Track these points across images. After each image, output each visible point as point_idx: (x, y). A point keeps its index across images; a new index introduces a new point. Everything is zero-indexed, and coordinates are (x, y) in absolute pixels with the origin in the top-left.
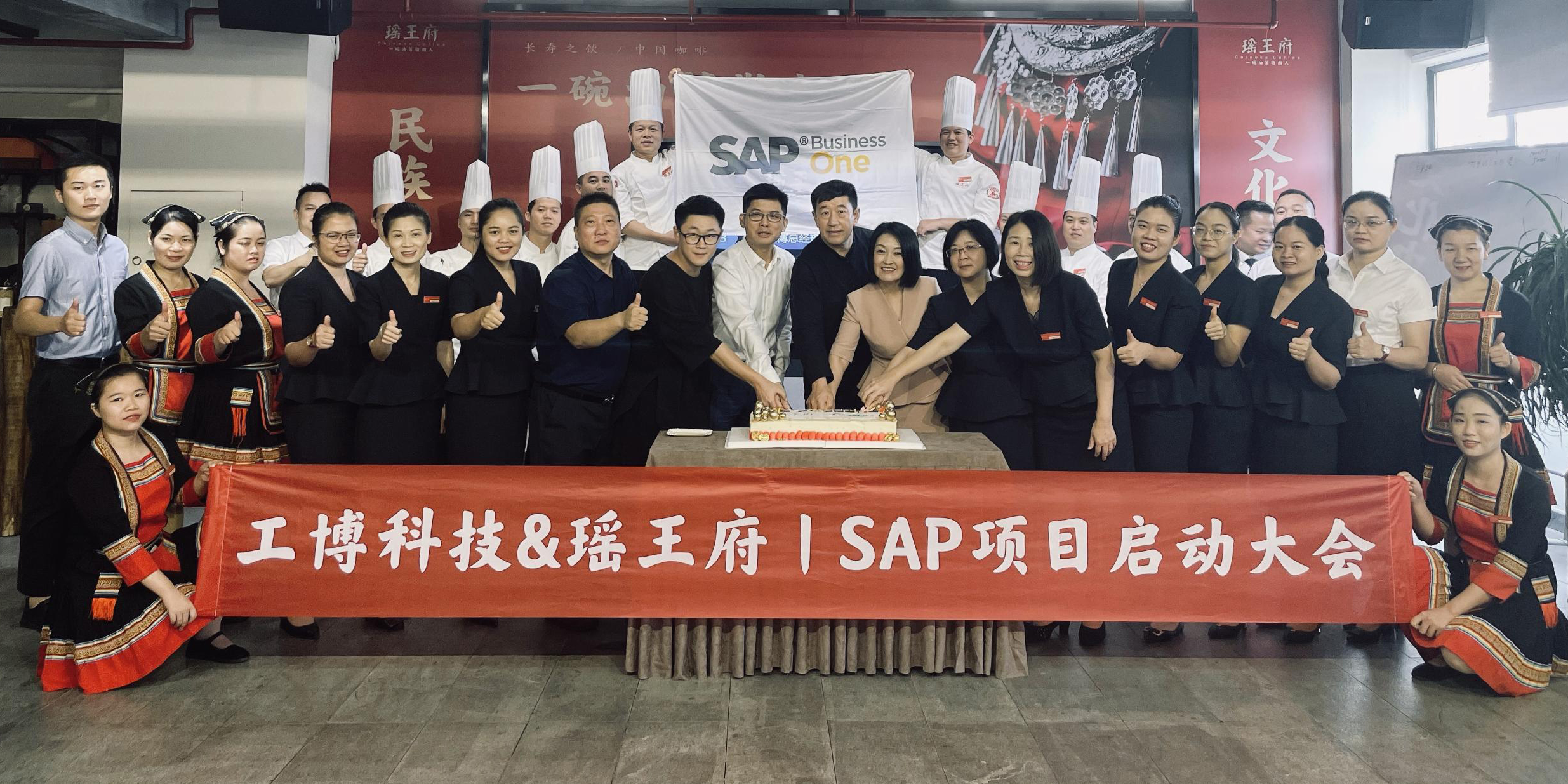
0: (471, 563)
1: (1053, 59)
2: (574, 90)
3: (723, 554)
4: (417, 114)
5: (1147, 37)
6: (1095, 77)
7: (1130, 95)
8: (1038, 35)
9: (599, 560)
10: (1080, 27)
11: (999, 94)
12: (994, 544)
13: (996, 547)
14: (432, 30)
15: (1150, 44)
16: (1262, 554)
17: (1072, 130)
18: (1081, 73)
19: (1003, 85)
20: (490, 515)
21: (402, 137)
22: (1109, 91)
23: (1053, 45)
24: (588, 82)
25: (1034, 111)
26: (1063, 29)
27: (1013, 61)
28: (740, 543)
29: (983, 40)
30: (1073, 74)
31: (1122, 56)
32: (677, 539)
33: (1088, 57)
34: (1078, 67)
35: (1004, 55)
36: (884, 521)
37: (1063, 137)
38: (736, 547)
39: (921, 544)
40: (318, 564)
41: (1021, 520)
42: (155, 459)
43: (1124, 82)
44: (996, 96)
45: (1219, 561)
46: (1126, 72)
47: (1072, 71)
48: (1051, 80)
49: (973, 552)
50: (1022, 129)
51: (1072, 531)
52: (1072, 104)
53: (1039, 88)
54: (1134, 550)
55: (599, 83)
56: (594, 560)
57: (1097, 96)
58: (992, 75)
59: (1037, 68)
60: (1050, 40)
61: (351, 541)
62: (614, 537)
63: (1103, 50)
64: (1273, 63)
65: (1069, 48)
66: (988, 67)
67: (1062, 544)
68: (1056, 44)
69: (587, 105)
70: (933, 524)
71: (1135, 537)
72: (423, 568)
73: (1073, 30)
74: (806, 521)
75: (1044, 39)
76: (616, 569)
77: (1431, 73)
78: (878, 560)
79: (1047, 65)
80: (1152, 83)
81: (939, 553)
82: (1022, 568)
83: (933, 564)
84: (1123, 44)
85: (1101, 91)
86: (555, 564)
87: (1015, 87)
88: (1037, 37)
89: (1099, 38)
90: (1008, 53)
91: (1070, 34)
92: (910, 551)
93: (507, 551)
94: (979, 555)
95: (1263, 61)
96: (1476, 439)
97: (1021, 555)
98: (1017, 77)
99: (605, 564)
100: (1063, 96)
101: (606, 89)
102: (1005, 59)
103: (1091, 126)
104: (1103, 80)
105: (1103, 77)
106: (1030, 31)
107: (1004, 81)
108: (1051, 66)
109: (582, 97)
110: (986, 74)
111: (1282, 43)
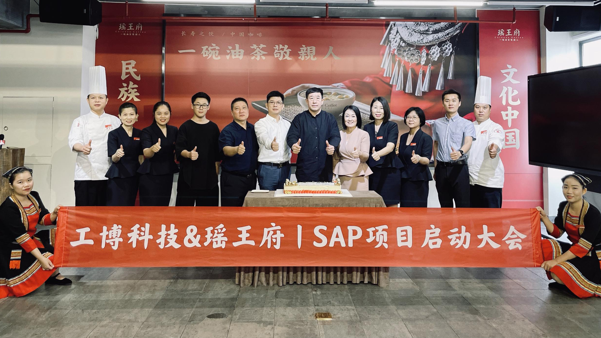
0: (165, 245)
1: (415, 38)
2: (203, 52)
3: (267, 240)
4: (133, 63)
5: (457, 28)
6: (434, 46)
7: (449, 54)
8: (408, 27)
9: (217, 244)
10: (427, 24)
11: (392, 54)
12: (375, 237)
13: (376, 237)
14: (140, 25)
15: (458, 31)
16: (481, 240)
17: (423, 69)
18: (428, 44)
19: (393, 50)
20: (173, 226)
21: (127, 74)
22: (440, 52)
23: (415, 32)
24: (209, 49)
25: (407, 61)
26: (420, 25)
27: (398, 39)
28: (273, 236)
29: (384, 30)
30: (424, 45)
31: (446, 37)
32: (248, 235)
33: (431, 37)
34: (426, 42)
35: (394, 37)
36: (331, 228)
37: (420, 73)
38: (272, 238)
39: (346, 237)
40: (103, 246)
41: (386, 227)
42: (34, 206)
43: (447, 48)
44: (390, 55)
45: (465, 243)
46: (447, 44)
47: (424, 43)
48: (414, 47)
49: (367, 240)
50: (402, 69)
51: (406, 231)
52: (424, 58)
53: (409, 51)
54: (431, 238)
55: (214, 49)
56: (214, 244)
57: (435, 55)
58: (389, 45)
59: (408, 42)
60: (414, 30)
61: (116, 237)
62: (223, 235)
63: (437, 34)
64: (512, 40)
65: (422, 33)
66: (387, 42)
67: (402, 236)
68: (417, 32)
69: (209, 59)
70: (350, 229)
71: (431, 233)
72: (146, 247)
73: (424, 25)
74: (300, 228)
75: (411, 29)
76: (223, 247)
77: (581, 44)
78: (328, 243)
79: (413, 41)
80: (459, 49)
81: (353, 240)
82: (386, 246)
83: (351, 244)
84: (446, 31)
85: (436, 52)
86: (199, 246)
87: (398, 51)
88: (408, 29)
89: (436, 29)
90: (396, 36)
91: (423, 27)
92: (341, 239)
93: (180, 240)
94: (369, 241)
95: (507, 39)
96: (572, 195)
97: (386, 240)
98: (400, 46)
99: (219, 245)
100: (420, 55)
101: (217, 52)
102: (394, 38)
103: (432, 68)
104: (437, 47)
105: (437, 46)
106: (405, 26)
107: (394, 48)
108: (414, 41)
109: (207, 55)
110: (386, 45)
111: (515, 31)
